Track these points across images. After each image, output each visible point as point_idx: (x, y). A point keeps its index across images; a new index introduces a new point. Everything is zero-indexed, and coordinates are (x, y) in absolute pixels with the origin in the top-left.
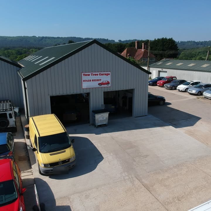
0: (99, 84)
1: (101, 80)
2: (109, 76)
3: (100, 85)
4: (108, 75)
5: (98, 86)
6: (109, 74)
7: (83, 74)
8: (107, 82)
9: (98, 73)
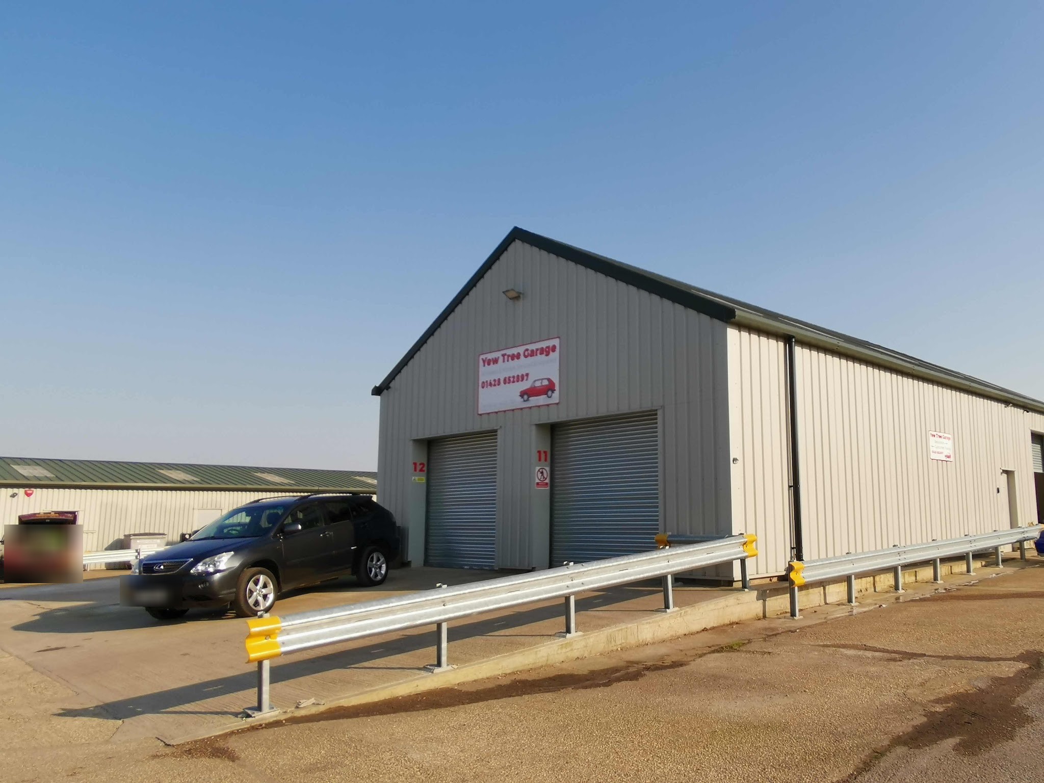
0: (522, 394)
1: (527, 375)
2: (555, 355)
3: (526, 397)
4: (551, 353)
5: (519, 402)
6: (554, 349)
7: (483, 359)
8: (546, 383)
9: (521, 350)
